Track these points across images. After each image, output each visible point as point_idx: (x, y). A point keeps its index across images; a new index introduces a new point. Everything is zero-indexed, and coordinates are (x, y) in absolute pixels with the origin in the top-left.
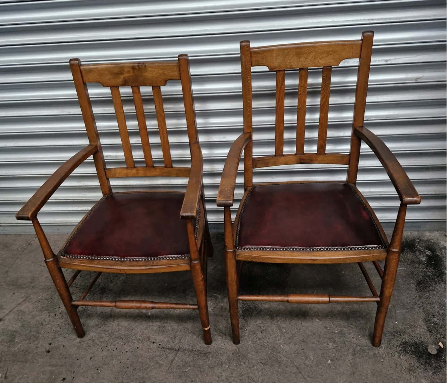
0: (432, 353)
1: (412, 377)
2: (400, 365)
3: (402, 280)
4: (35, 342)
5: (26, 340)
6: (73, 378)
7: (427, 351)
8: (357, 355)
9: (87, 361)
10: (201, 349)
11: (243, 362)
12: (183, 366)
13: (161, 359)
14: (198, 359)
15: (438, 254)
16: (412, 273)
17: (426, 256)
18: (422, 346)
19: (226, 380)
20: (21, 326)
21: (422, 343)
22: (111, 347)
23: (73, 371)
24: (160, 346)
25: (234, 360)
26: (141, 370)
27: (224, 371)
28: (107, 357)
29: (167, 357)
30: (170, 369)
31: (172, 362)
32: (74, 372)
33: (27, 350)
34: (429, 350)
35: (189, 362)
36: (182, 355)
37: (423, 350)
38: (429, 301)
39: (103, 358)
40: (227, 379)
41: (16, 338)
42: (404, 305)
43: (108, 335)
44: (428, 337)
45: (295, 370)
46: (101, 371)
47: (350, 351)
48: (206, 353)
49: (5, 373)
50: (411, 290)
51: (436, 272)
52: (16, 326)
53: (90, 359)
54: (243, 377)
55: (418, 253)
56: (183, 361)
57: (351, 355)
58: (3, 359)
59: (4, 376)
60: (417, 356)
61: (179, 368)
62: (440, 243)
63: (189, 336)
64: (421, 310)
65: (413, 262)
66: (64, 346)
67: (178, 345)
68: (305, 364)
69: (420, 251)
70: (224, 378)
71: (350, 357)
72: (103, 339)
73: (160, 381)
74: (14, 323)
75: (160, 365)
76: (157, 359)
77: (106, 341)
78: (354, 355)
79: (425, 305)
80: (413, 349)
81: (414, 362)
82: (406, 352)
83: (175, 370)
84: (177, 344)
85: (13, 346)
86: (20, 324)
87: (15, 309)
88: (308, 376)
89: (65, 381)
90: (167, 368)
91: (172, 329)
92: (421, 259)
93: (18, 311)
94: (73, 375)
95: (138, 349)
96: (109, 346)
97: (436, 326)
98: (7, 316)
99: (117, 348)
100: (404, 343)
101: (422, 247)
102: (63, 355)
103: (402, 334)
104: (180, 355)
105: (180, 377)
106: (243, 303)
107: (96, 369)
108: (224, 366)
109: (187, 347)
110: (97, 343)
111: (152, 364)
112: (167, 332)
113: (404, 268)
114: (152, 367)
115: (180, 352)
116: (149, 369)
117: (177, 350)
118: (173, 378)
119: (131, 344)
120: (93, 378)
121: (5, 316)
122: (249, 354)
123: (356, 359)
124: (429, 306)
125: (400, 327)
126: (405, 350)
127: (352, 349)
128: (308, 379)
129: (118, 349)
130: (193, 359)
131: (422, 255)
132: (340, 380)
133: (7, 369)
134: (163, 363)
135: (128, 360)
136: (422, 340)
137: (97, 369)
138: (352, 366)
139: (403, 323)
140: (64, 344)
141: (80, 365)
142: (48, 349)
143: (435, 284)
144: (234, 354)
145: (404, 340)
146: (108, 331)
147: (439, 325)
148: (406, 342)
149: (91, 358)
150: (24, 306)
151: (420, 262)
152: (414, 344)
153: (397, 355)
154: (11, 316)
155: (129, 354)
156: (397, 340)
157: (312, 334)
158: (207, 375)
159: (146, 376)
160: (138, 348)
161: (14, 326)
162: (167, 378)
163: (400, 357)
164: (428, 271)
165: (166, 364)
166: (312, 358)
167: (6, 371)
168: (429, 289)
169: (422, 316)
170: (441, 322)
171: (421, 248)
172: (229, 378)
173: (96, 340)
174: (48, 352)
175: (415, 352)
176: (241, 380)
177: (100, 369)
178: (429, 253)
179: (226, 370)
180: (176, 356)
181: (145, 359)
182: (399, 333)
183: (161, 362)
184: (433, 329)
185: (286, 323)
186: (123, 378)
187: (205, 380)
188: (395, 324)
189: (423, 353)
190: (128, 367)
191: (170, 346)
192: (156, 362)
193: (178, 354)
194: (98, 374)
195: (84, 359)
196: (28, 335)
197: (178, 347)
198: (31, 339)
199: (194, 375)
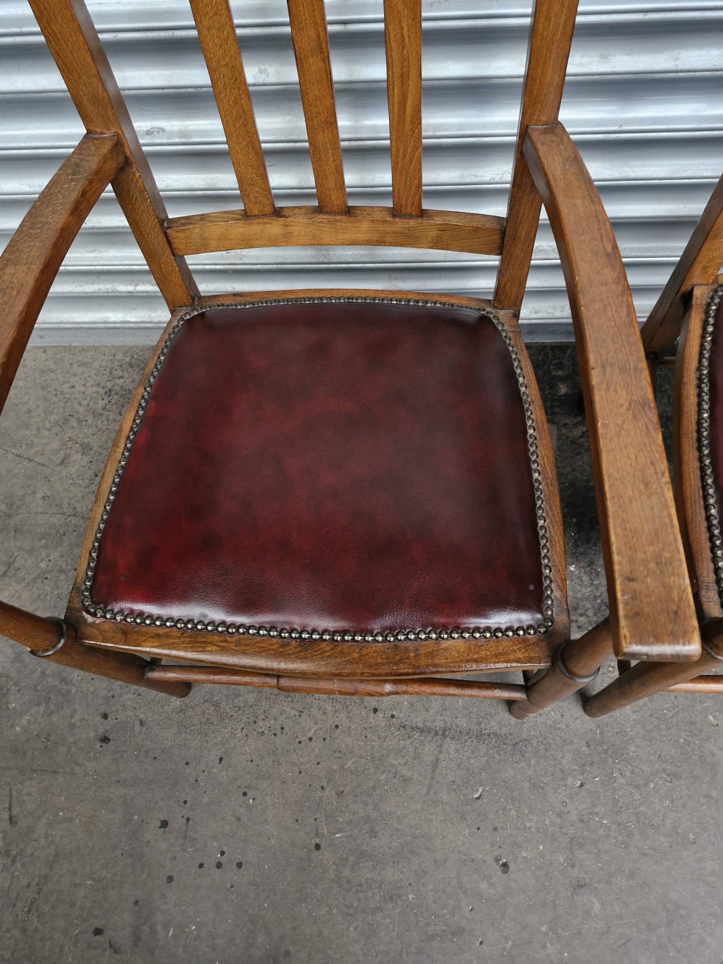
4: (62, 708)
5: (39, 705)
6: (188, 819)
9: (213, 767)
10: (504, 730)
11: (619, 769)
12: (464, 782)
13: (404, 762)
14: (499, 762)
22: (268, 725)
23: (182, 800)
24: (394, 720)
25: (592, 763)
26: (357, 796)
27: (571, 797)
28: (261, 756)
29: (417, 756)
30: (433, 791)
31: (434, 771)
32: (186, 803)
33: (49, 735)
35: (477, 771)
36: (457, 750)
39: (254, 758)
40: (583, 821)
41: (12, 698)
46: (253, 799)
48: (519, 743)
49: (7, 805)
53: (218, 761)
56: (462, 767)
61: (455, 791)
66: (142, 723)
67: (439, 717)
70: (574, 817)
73: (412, 827)
75: (406, 780)
76: (394, 762)
77: (251, 706)
83: (445, 794)
85: (10, 724)
89: (166, 829)
90: (425, 790)
94: (184, 812)
95: (339, 731)
96: (261, 723)
99: (282, 728)
102: (145, 749)
104: (450, 750)
105: (463, 815)
107: (242, 791)
109: (464, 723)
110: (228, 710)
111: (384, 776)
114: (384, 785)
115: (448, 740)
116: (378, 792)
117: (440, 732)
118: (445, 821)
120: (239, 820)
122: (629, 746)
129: (286, 729)
130: (487, 761)
134: (410, 772)
135: (318, 763)
137: (245, 794)
140: (142, 716)
141: (197, 781)
142: (101, 730)
144: (592, 747)
149: (221, 759)
155: (317, 746)
158: (531, 810)
159: (373, 814)
160: (337, 727)
162: (430, 821)
165: (420, 778)
173: (223, 704)
174: (105, 739)
177: (250, 793)
179: (577, 794)
180: (441, 752)
181: (363, 761)
183: (405, 771)
186: (316, 819)
187: (528, 826)
190: (322, 788)
191: (419, 722)
192: (394, 770)
193: (445, 746)
194: (248, 807)
195: (202, 761)
196: (39, 688)
197: (442, 725)
198: (50, 698)
199: (497, 812)
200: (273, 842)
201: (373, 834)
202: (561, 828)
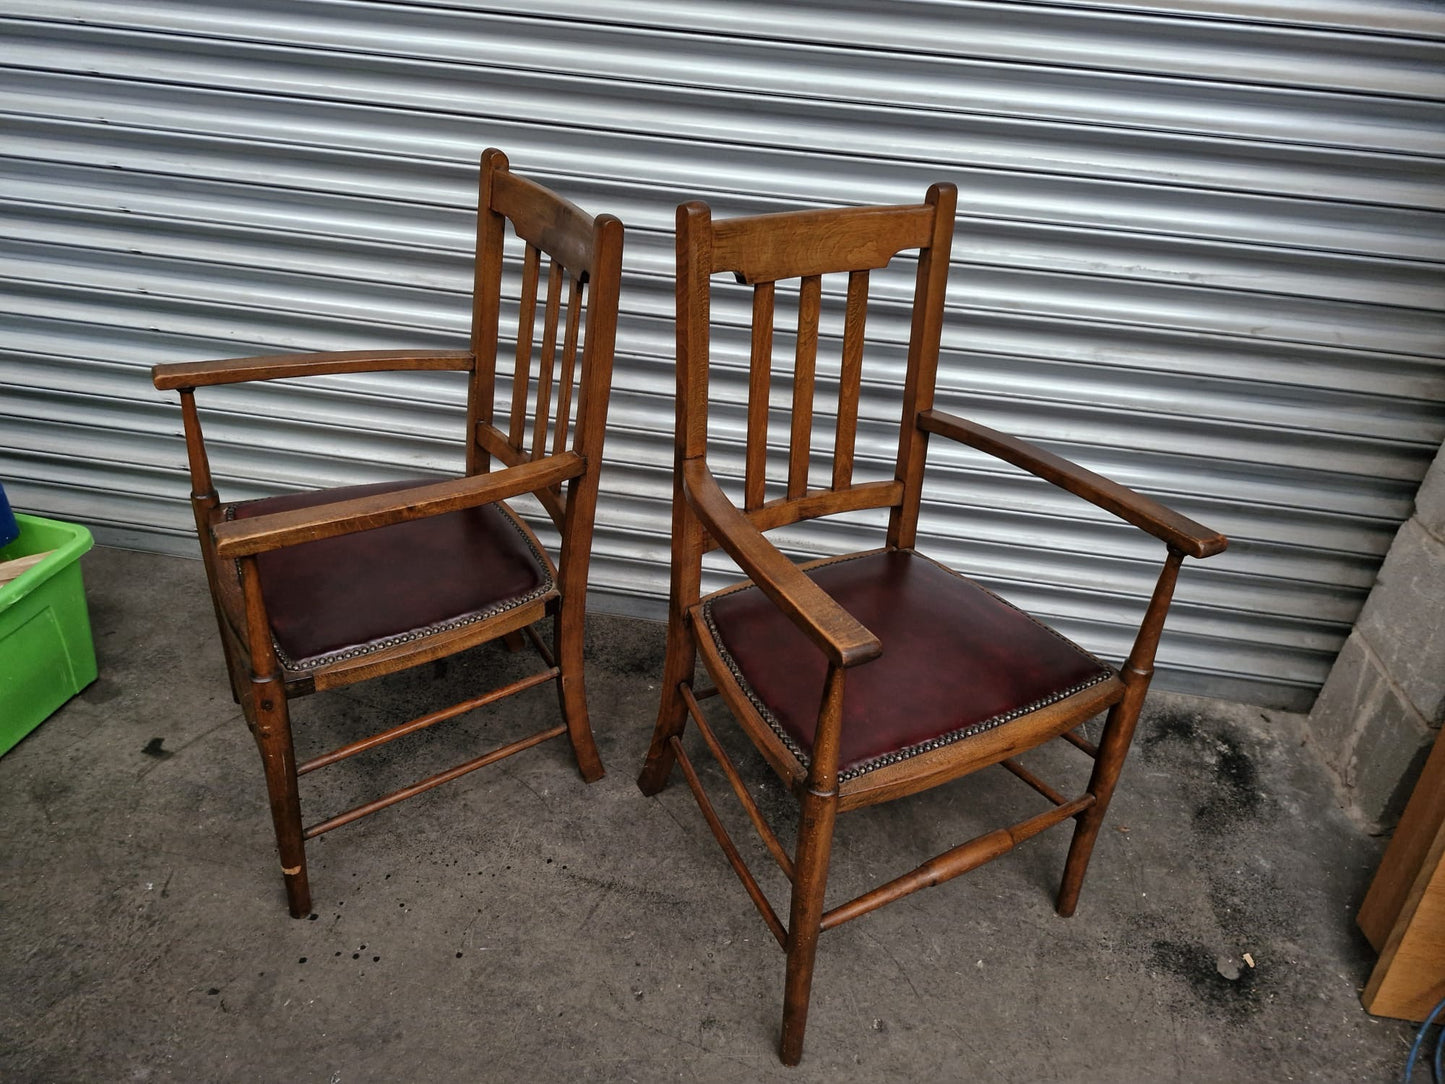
0: (1226, 976)
1: (1178, 1025)
2: (1151, 994)
3: (1162, 800)
4: (250, 818)
5: (229, 812)
6: (339, 917)
7: (1216, 970)
8: (1046, 958)
9: (378, 881)
10: (667, 892)
12: (618, 925)
13: (565, 902)
14: (657, 914)
15: (1245, 753)
16: (1185, 788)
17: (1217, 755)
18: (1204, 957)
19: (724, 974)
20: (220, 778)
21: (1204, 951)
22: (443, 857)
23: (338, 902)
24: (565, 870)
25: (745, 928)
26: (511, 921)
27: (719, 951)
28: (429, 880)
29: (579, 900)
30: (585, 928)
31: (591, 913)
32: (341, 903)
33: (229, 836)
34: (1220, 970)
35: (632, 919)
36: (619, 901)
37: (1206, 967)
38: (1224, 857)
39: (420, 879)
40: (725, 971)
41: (204, 803)
42: (1162, 857)
43: (437, 828)
44: (1219, 937)
45: (894, 973)
46: (409, 910)
47: (1031, 947)
48: (678, 903)
49: (164, 881)
50: (1180, 826)
51: (1241, 793)
52: (207, 775)
53: (385, 877)
54: (766, 972)
55: (1198, 745)
56: (620, 913)
57: (1033, 955)
58: (164, 849)
59: (160, 889)
60: (1191, 979)
61: (607, 930)
62: (1251, 730)
63: (638, 857)
64: (1203, 875)
65: (1186, 764)
66: (322, 839)
67: (609, 874)
68: (920, 961)
69: (1203, 741)
70: (717, 967)
71: (1031, 959)
72: (424, 835)
73: (557, 952)
74: (204, 768)
75: (562, 915)
76: (555, 901)
77: (432, 842)
78: (1040, 956)
79: (1212, 864)
80: (1181, 961)
81: (1182, 989)
82: (1164, 966)
83: (597, 931)
84: (607, 871)
85: (195, 822)
86: (217, 772)
87: (211, 736)
88: (926, 991)
89: (315, 921)
90: (579, 926)
91: (599, 834)
92: (1207, 759)
93: (215, 740)
94: (337, 911)
95: (509, 871)
96: (437, 855)
97: (1238, 916)
98: (187, 749)
99: (456, 862)
100: (1160, 945)
101: (1208, 734)
103: (1156, 924)
104: (612, 900)
105: (610, 951)
106: (776, 800)
107: (400, 903)
108: (720, 938)
109: (631, 882)
110: (409, 841)
111: (542, 910)
112: (584, 840)
113: (1165, 775)
114: (540, 917)
115: (612, 892)
116: (533, 921)
117: (606, 885)
118: (591, 952)
119: (492, 856)
120: (389, 924)
121: (185, 747)
123: (1044, 966)
124: (1221, 867)
125: (1153, 907)
126: (1162, 961)
127: (1035, 941)
128: (926, 997)
129: (459, 862)
130: (645, 913)
131: (1208, 752)
132: (1003, 1011)
133: (171, 875)
134: (568, 911)
135: (481, 892)
136: (1205, 943)
137: (402, 905)
138: (1033, 982)
139: (1160, 900)
141: (359, 889)
143: (1237, 820)
144: (747, 916)
145: (1161, 939)
146: (438, 819)
147: (1244, 914)
148: (1165, 943)
149: (389, 876)
150: (233, 731)
151: (1202, 766)
152: (1184, 950)
153: (1143, 969)
154: (199, 750)
155: (485, 879)
156: (1147, 937)
157: (941, 895)
158: (677, 955)
159: (523, 937)
160: (509, 868)
161: (203, 774)
162: (577, 950)
163: (1150, 977)
164: (1222, 789)
165: (576, 915)
166: (939, 951)
167: (166, 878)
168: (1223, 830)
169: (1207, 888)
170: (1250, 908)
171: (1205, 735)
172: (731, 970)
173: (406, 836)
175: (1187, 968)
176: (760, 978)
177: (407, 905)
178: (1224, 748)
179: (724, 950)
180: (602, 900)
181: (526, 896)
182: (1149, 921)
183: (563, 909)
184: (1231, 920)
185: (878, 861)
186: (465, 934)
187: (671, 967)
188: (1141, 898)
189: (1205, 974)
190: (479, 911)
191: (589, 875)
192: (552, 907)
193: (609, 896)
194: (402, 916)
195: (370, 875)
196: (234, 800)
197: (610, 880)
198: (241, 809)
199: (644, 952)
200: (416, 945)
201: (517, 952)
202: (702, 974)
